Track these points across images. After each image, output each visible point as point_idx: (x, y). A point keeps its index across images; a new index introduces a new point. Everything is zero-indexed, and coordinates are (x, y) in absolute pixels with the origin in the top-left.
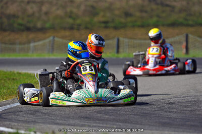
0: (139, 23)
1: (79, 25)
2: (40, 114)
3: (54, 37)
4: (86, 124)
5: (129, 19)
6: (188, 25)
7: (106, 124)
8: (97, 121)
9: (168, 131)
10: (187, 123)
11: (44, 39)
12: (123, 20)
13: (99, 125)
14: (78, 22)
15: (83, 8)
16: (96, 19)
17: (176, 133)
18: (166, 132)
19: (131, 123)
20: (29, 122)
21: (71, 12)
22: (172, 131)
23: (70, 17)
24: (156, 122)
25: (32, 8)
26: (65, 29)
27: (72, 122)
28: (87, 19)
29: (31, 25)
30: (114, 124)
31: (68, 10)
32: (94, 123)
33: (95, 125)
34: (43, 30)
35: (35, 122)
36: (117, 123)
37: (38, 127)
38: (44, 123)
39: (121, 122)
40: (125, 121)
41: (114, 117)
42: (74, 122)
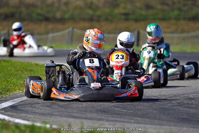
0: (160, 16)
1: (100, 16)
2: (57, 107)
3: (73, 28)
4: (104, 118)
5: (150, 12)
7: (124, 118)
8: (115, 115)
9: (187, 127)
11: (63, 30)
12: (143, 12)
13: (116, 119)
14: (98, 13)
16: (116, 11)
17: (195, 129)
18: (185, 129)
19: (150, 118)
20: (45, 114)
21: (92, 3)
22: (191, 127)
23: (90, 8)
24: (175, 118)
26: (84, 20)
27: (89, 115)
28: (107, 10)
29: (50, 15)
30: (131, 119)
32: (111, 117)
33: (112, 119)
34: (62, 20)
35: (51, 115)
36: (135, 118)
37: (54, 120)
38: (61, 116)
39: (139, 117)
40: (143, 116)
41: (131, 111)
42: (91, 116)
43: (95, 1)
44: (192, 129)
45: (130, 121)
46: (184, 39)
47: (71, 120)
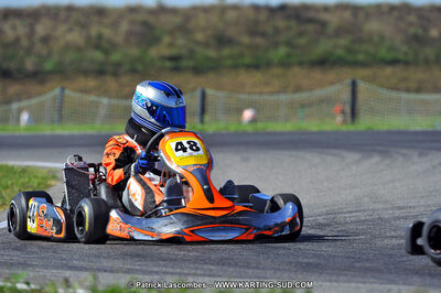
0: (247, 60)
1: (118, 65)
3: (63, 89)
4: (138, 268)
5: (226, 52)
6: (356, 64)
7: (182, 268)
8: (162, 263)
11: (40, 94)
12: (212, 53)
13: (164, 269)
14: (115, 57)
15: (124, 27)
16: (154, 52)
19: (236, 265)
20: (12, 265)
21: (100, 37)
23: (98, 47)
24: (290, 263)
25: (14, 28)
26: (86, 73)
27: (105, 263)
28: (134, 51)
29: (12, 65)
30: (197, 269)
31: (94, 31)
32: (154, 266)
33: (155, 269)
34: (39, 76)
35: (25, 265)
36: (205, 267)
37: (31, 274)
38: (45, 267)
39: (212, 264)
41: (197, 254)
42: (110, 264)
43: (107, 32)
46: (303, 106)
47: (67, 273)
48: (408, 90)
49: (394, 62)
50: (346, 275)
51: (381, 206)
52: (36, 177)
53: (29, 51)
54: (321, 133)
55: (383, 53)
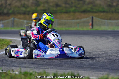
0: (64, 11)
1: (29, 12)
2: (5, 61)
3: (14, 18)
4: (33, 66)
5: (58, 8)
6: (93, 12)
7: (45, 67)
8: (39, 65)
9: (81, 70)
10: (92, 66)
11: (8, 19)
12: (55, 9)
13: (40, 67)
14: (28, 9)
15: (31, 1)
16: (39, 8)
17: (86, 72)
18: (80, 71)
19: (59, 66)
21: (24, 4)
22: (83, 71)
23: (24, 7)
24: (74, 66)
26: (20, 14)
28: (34, 8)
30: (49, 67)
31: (23, 2)
32: (37, 66)
33: (38, 67)
34: (8, 14)
35: (2, 66)
36: (51, 66)
37: (4, 68)
38: (8, 66)
39: (53, 66)
40: (55, 65)
41: (49, 63)
42: (25, 66)
43: (26, 3)
44: (84, 72)
45: (48, 68)
46: (79, 23)
47: (14, 68)
48: (107, 19)
49: (104, 12)
50: (89, 69)
51: (99, 51)
52: (6, 42)
53: (5, 7)
54: (83, 31)
55: (101, 9)
